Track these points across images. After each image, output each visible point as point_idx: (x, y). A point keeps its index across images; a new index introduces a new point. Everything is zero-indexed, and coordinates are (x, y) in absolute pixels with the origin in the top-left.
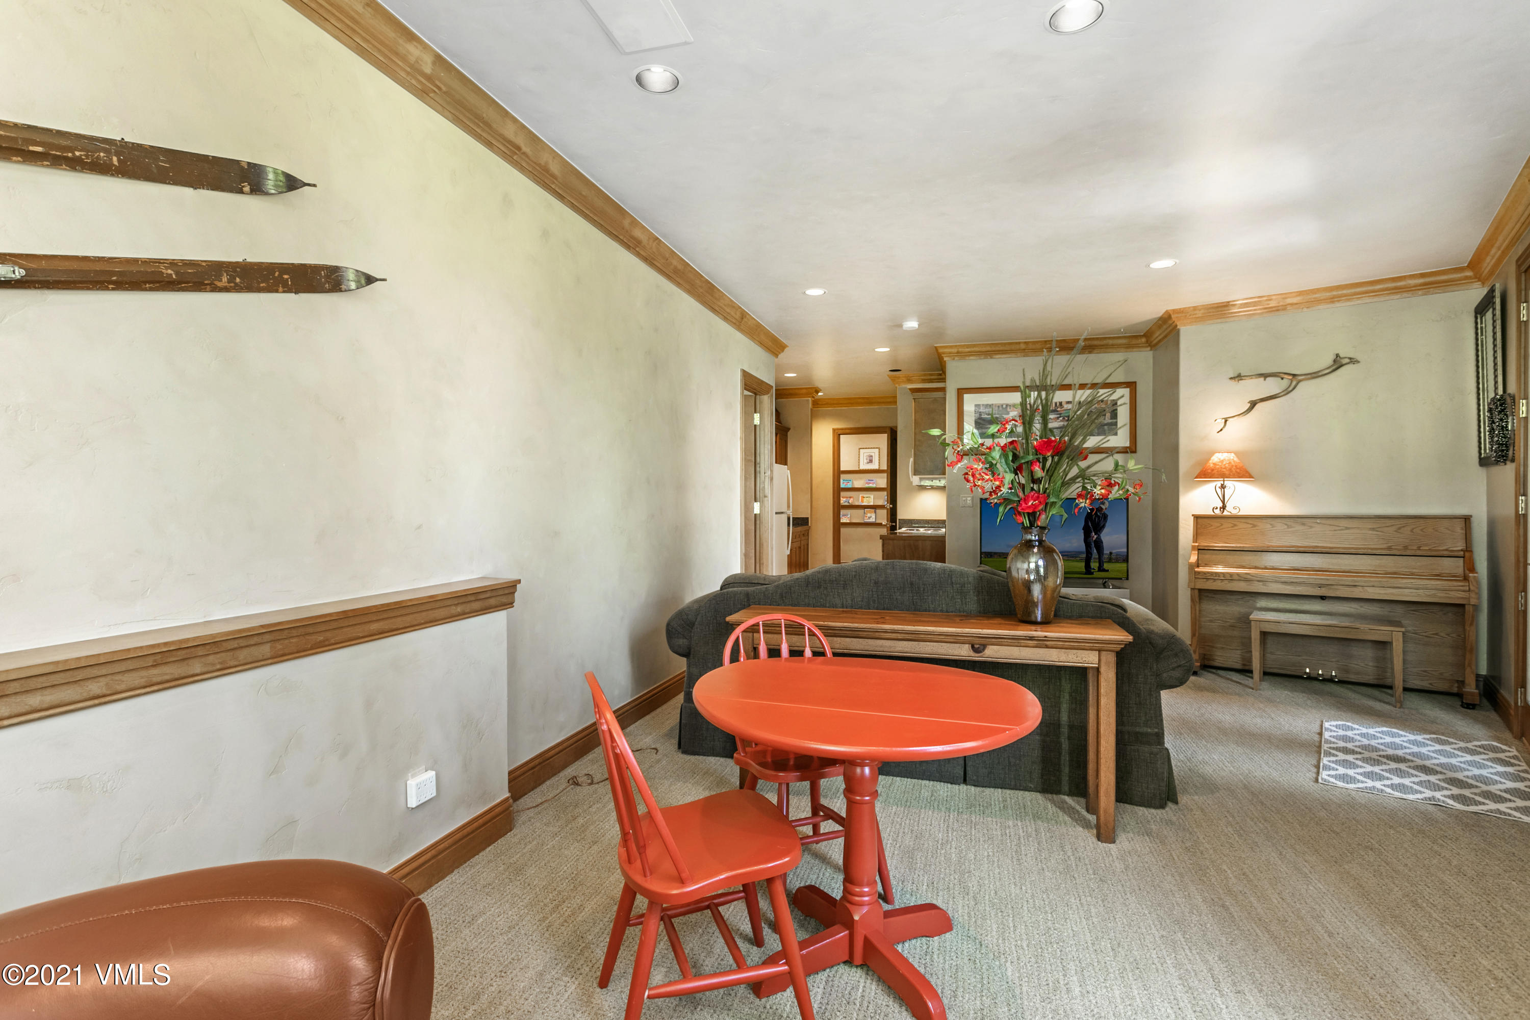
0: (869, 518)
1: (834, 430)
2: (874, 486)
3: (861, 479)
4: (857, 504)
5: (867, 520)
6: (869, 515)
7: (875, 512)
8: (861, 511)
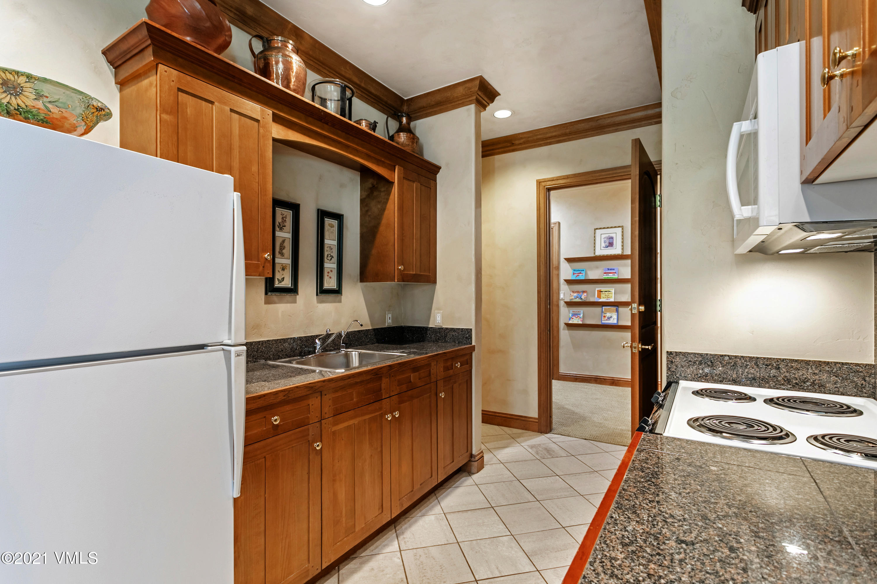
0: (609, 318)
1: (539, 182)
2: (616, 277)
3: (597, 268)
4: (592, 300)
5: (605, 322)
6: (608, 315)
7: (617, 311)
8: (598, 310)
